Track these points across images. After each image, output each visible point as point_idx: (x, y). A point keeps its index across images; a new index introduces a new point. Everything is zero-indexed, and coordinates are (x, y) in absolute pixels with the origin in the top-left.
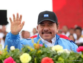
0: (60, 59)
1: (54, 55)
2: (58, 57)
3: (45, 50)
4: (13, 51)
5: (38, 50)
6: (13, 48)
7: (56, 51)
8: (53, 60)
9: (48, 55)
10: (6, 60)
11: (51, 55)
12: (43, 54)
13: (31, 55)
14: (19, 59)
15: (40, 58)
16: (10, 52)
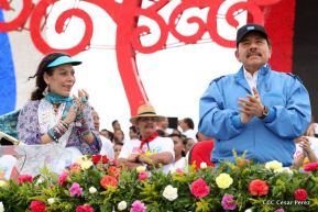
0: (279, 181)
1: (268, 176)
2: (275, 179)
3: (254, 168)
4: (204, 170)
5: (243, 168)
6: (203, 165)
7: (272, 170)
8: (267, 184)
9: (259, 175)
10: (193, 184)
11: (264, 177)
12: (251, 174)
13: (232, 176)
14: (214, 182)
15: (248, 180)
16: (200, 172)
